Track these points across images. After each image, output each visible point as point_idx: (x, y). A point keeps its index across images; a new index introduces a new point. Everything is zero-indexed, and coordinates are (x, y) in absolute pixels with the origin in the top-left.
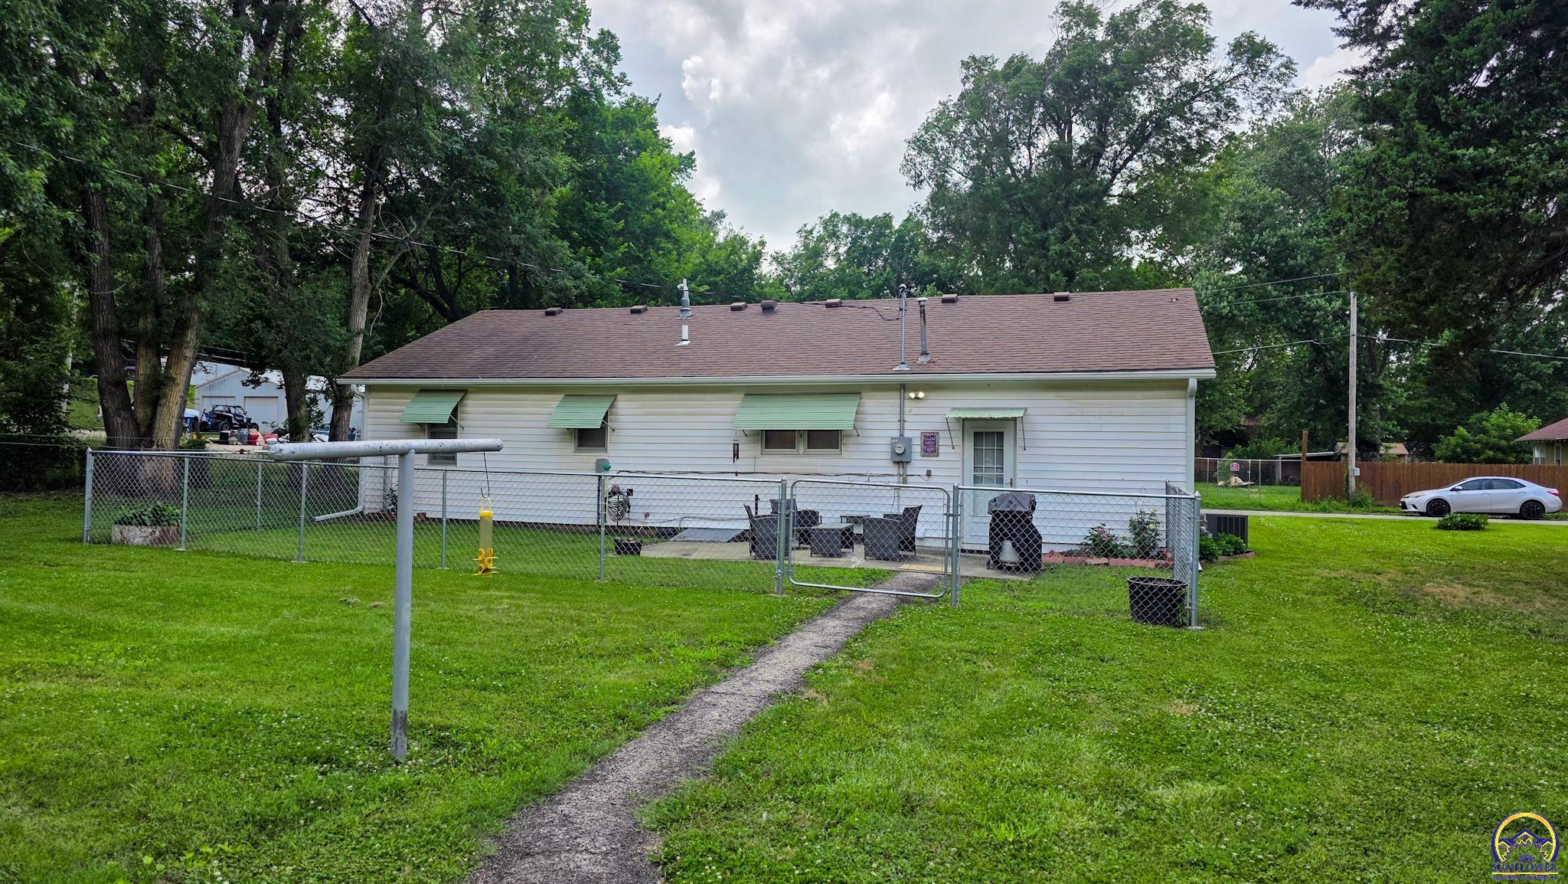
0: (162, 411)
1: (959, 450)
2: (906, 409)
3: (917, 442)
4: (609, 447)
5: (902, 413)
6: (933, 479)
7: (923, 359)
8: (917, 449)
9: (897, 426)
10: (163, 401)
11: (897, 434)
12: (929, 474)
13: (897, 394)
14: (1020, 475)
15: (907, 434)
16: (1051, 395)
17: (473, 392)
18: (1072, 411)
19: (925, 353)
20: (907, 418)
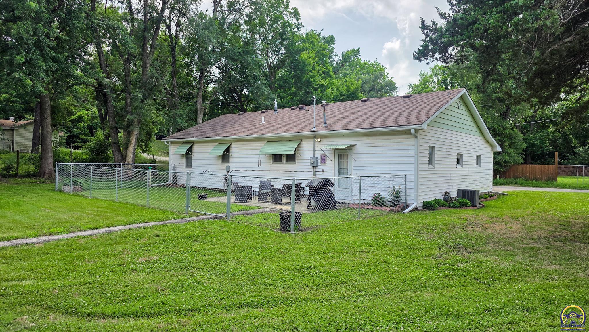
0: (129, 151)
1: (333, 161)
2: (316, 146)
3: (319, 158)
4: (230, 161)
5: (315, 147)
6: (325, 173)
7: (324, 125)
8: (319, 161)
9: (313, 152)
10: (128, 148)
11: (312, 156)
12: (323, 171)
13: (313, 140)
14: (354, 172)
15: (316, 156)
16: (365, 138)
17: (196, 143)
18: (373, 145)
19: (325, 123)
20: (316, 149)
